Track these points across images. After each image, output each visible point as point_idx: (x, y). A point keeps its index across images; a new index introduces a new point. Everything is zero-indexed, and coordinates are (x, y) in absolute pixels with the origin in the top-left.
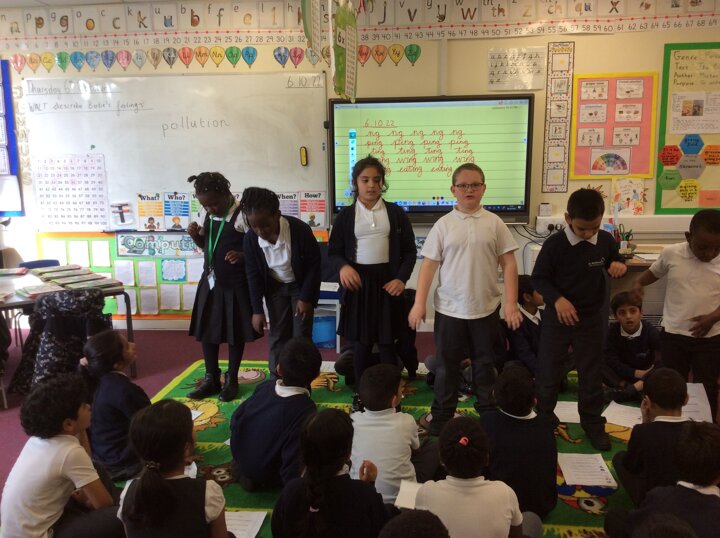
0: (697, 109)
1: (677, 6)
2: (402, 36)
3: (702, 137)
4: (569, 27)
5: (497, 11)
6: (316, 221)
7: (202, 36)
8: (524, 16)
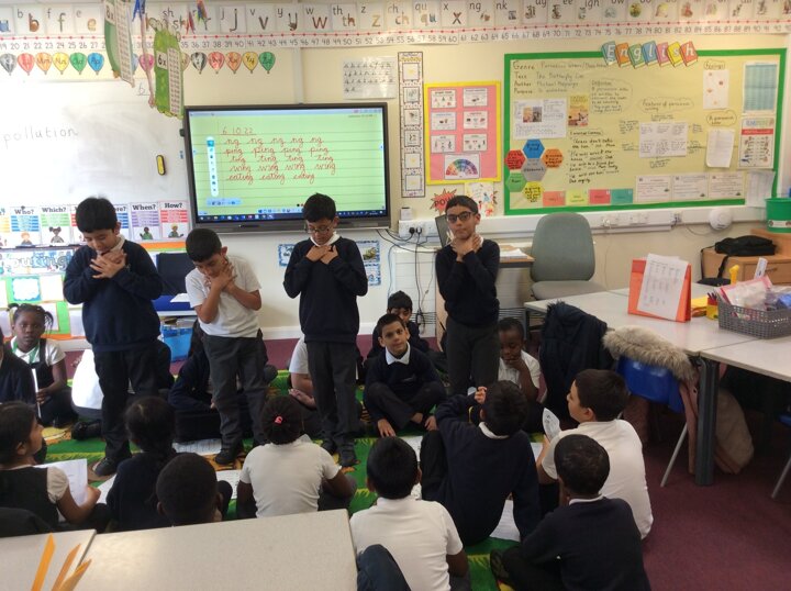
0: (536, 116)
1: (514, 18)
2: (256, 43)
3: (543, 142)
4: (417, 37)
5: (347, 22)
6: (179, 232)
7: (43, 41)
8: (374, 25)
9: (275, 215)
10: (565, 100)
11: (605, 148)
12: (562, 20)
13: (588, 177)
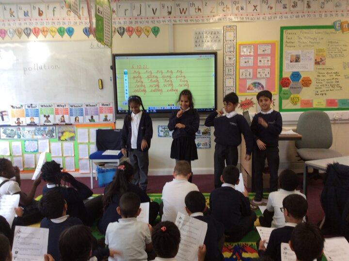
0: (297, 59)
1: (286, 8)
2: (150, 22)
3: (301, 73)
4: (234, 19)
5: (197, 10)
6: (108, 118)
7: (45, 21)
8: (211, 12)
9: (157, 110)
10: (313, 51)
11: (335, 77)
12: (312, 9)
13: (325, 92)
